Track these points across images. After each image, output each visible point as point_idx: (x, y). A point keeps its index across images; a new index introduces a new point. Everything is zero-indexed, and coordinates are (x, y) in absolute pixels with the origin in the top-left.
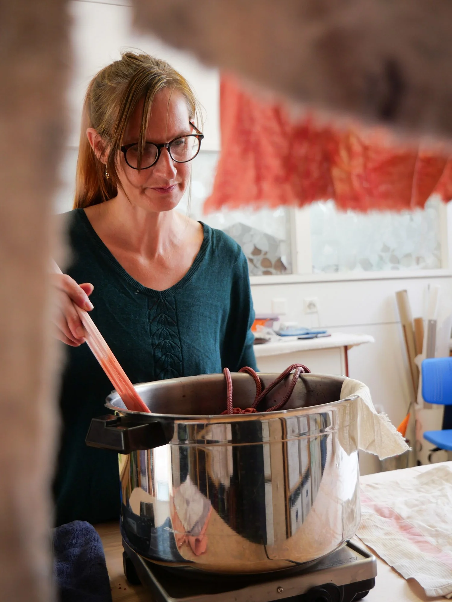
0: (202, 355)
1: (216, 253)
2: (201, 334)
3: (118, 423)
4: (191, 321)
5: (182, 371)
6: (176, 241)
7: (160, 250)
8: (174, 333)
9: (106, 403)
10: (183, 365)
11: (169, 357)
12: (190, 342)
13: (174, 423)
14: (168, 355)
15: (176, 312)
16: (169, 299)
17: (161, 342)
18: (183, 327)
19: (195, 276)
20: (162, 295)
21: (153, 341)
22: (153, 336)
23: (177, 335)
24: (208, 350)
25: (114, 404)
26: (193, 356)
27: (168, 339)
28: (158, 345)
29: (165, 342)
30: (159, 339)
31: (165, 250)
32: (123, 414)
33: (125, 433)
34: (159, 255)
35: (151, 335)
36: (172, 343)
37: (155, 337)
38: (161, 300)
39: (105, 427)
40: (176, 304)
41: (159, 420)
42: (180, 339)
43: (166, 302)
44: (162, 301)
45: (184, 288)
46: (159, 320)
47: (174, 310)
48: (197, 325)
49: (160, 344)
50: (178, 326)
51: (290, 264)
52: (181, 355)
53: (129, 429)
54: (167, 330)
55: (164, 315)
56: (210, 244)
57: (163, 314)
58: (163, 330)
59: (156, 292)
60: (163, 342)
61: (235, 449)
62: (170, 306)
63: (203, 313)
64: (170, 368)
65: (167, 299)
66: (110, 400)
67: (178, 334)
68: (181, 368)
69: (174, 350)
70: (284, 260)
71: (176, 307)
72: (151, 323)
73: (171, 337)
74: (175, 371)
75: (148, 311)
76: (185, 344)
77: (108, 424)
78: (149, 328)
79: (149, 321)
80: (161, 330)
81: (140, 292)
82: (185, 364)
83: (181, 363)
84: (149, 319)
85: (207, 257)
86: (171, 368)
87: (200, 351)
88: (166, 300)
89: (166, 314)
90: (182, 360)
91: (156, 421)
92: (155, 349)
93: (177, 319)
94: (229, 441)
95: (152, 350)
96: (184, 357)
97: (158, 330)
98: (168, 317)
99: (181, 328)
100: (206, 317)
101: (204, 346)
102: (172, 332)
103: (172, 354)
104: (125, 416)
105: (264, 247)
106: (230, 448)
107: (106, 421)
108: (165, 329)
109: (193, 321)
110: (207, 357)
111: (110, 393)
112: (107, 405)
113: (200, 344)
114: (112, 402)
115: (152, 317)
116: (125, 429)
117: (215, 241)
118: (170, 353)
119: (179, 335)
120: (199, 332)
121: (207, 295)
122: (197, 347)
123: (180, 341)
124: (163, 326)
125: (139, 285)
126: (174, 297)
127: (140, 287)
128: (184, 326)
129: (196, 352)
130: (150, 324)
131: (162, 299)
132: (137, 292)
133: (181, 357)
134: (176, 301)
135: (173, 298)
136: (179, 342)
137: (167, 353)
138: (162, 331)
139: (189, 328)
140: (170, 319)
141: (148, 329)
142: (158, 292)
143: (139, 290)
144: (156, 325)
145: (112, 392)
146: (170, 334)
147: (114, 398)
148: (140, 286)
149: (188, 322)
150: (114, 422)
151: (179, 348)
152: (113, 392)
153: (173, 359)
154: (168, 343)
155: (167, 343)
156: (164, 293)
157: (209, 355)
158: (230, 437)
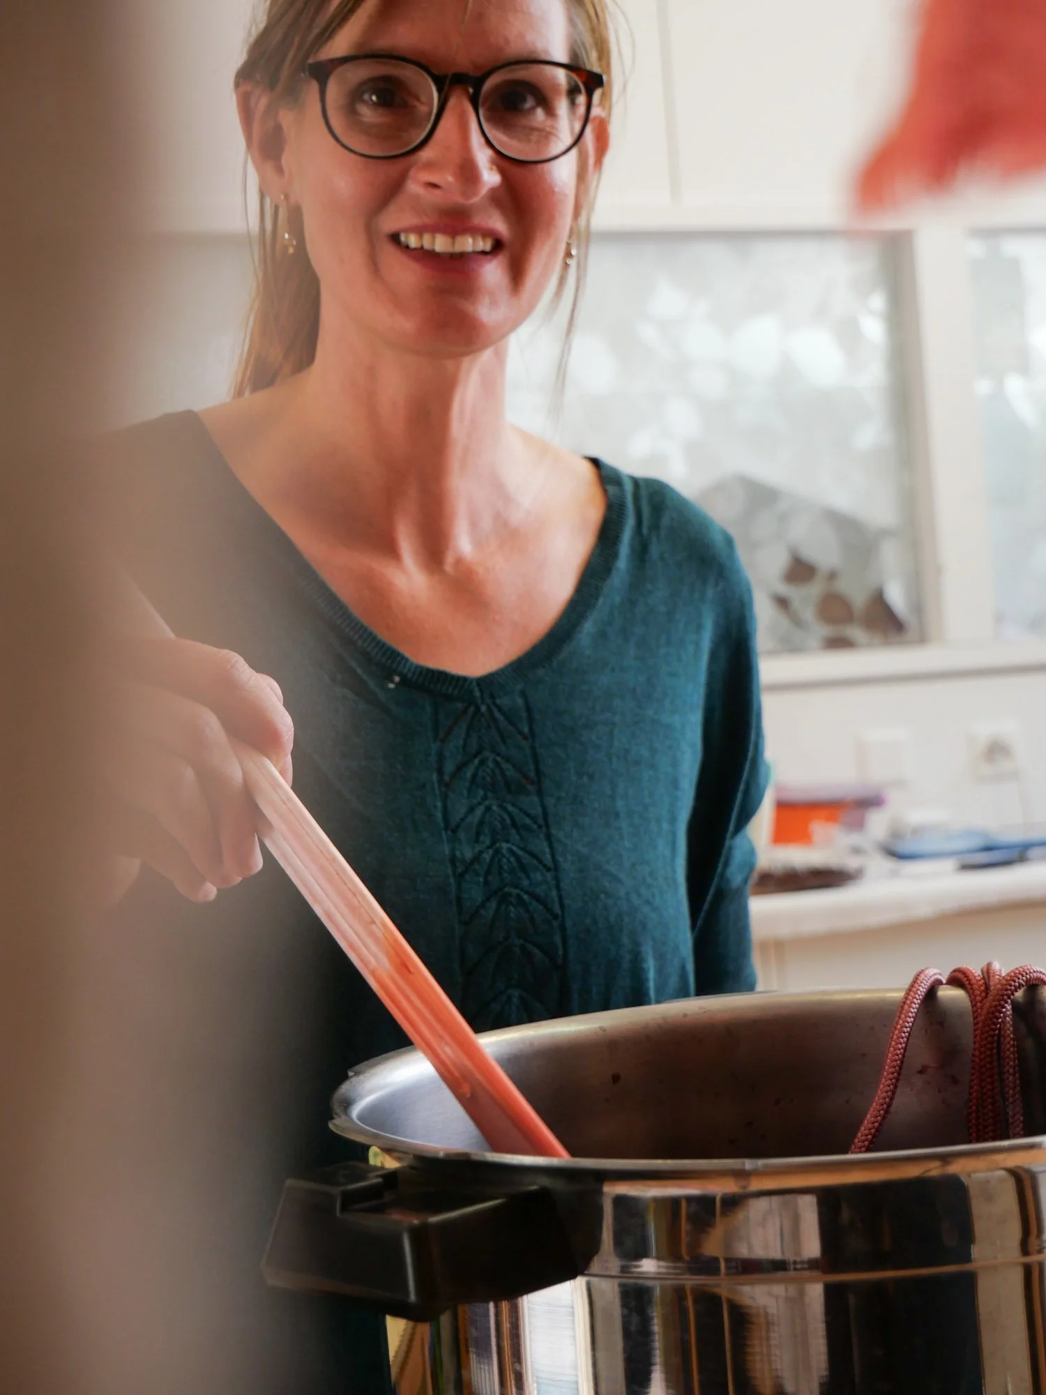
0: (627, 894)
1: (655, 550)
2: (624, 824)
3: (388, 1197)
4: (585, 779)
5: (561, 952)
6: (516, 517)
7: (463, 543)
8: (528, 821)
9: (332, 1118)
10: (563, 928)
11: (511, 903)
12: (585, 851)
13: (600, 1192)
14: (510, 894)
15: (533, 748)
16: (504, 701)
17: (481, 852)
18: (559, 798)
19: (589, 627)
20: (481, 691)
21: (453, 851)
22: (454, 831)
23: (540, 827)
24: (649, 880)
25: (360, 1118)
26: (598, 898)
27: (507, 841)
28: (472, 863)
29: (497, 852)
30: (477, 841)
31: (478, 544)
32: (399, 1159)
33: (420, 1236)
34: (459, 561)
35: (446, 829)
36: (520, 853)
37: (462, 835)
38: (478, 709)
39: (338, 1214)
40: (531, 720)
41: (545, 1181)
42: (549, 837)
43: (497, 715)
44: (483, 708)
45: (555, 664)
46: (474, 776)
47: (525, 738)
48: (608, 791)
49: (477, 858)
50: (540, 793)
51: (918, 608)
52: (554, 893)
53: (434, 1219)
54: (505, 809)
55: (491, 759)
56: (630, 522)
57: (487, 754)
58: (488, 809)
59: (460, 681)
60: (491, 852)
61: (834, 1295)
62: (510, 728)
63: (627, 751)
64: (519, 942)
65: (498, 701)
66: (347, 1104)
67: (541, 821)
68: (558, 939)
69: (528, 877)
70: (896, 596)
71: (531, 730)
72: (447, 786)
73: (519, 833)
74: (536, 951)
75: (435, 747)
76: (569, 857)
77: (350, 1200)
78: (439, 804)
79: (441, 781)
80: (479, 811)
81: (405, 682)
82: (568, 923)
83: (555, 924)
84: (440, 772)
85: (623, 562)
86: (522, 941)
87: (619, 881)
88: (497, 706)
89: (499, 755)
90: (559, 912)
91: (533, 1185)
92: (462, 875)
93: (538, 772)
94: (813, 1265)
95: (452, 880)
96: (567, 902)
97: (472, 810)
98: (505, 765)
99: (550, 801)
100: (637, 763)
101: (633, 865)
102: (522, 815)
103: (522, 893)
104: (412, 1167)
105: (826, 554)
106: (815, 1292)
107: (342, 1188)
108: (494, 808)
109: (591, 777)
110: (648, 902)
111: (346, 1078)
112: (337, 1125)
113: (621, 856)
114: (356, 1111)
115: (449, 767)
116: (416, 1222)
117: (646, 510)
118: (516, 887)
119: (547, 826)
120: (617, 815)
121: (634, 689)
122: (613, 869)
123: (551, 847)
124: (490, 795)
125: (399, 659)
126: (523, 694)
127: (402, 665)
128: (563, 794)
129: (607, 884)
130: (443, 789)
131: (483, 702)
132: (392, 682)
133: (556, 899)
134: (529, 709)
135: (520, 701)
136: (547, 850)
137: (505, 887)
138: (484, 815)
139: (582, 803)
140: (511, 772)
141: (435, 807)
142: (465, 679)
143: (400, 675)
144: (465, 792)
145: (351, 1074)
146: (514, 824)
147: (362, 1097)
148: (403, 662)
149: (574, 778)
150: (372, 1193)
151: (549, 870)
152: (357, 1074)
153: (527, 911)
154: (507, 855)
155: (504, 856)
156: (487, 682)
157: (653, 896)
158: (812, 1247)
